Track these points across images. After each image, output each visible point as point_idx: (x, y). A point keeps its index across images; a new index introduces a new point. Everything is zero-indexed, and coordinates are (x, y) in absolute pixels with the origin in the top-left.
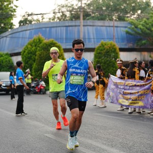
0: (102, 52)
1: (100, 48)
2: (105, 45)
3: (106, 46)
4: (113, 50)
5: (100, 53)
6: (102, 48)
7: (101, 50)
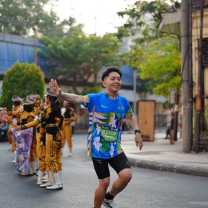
0: (19, 79)
1: (15, 74)
2: (23, 68)
3: (25, 71)
4: (36, 78)
5: (14, 81)
6: (17, 73)
7: (17, 76)
